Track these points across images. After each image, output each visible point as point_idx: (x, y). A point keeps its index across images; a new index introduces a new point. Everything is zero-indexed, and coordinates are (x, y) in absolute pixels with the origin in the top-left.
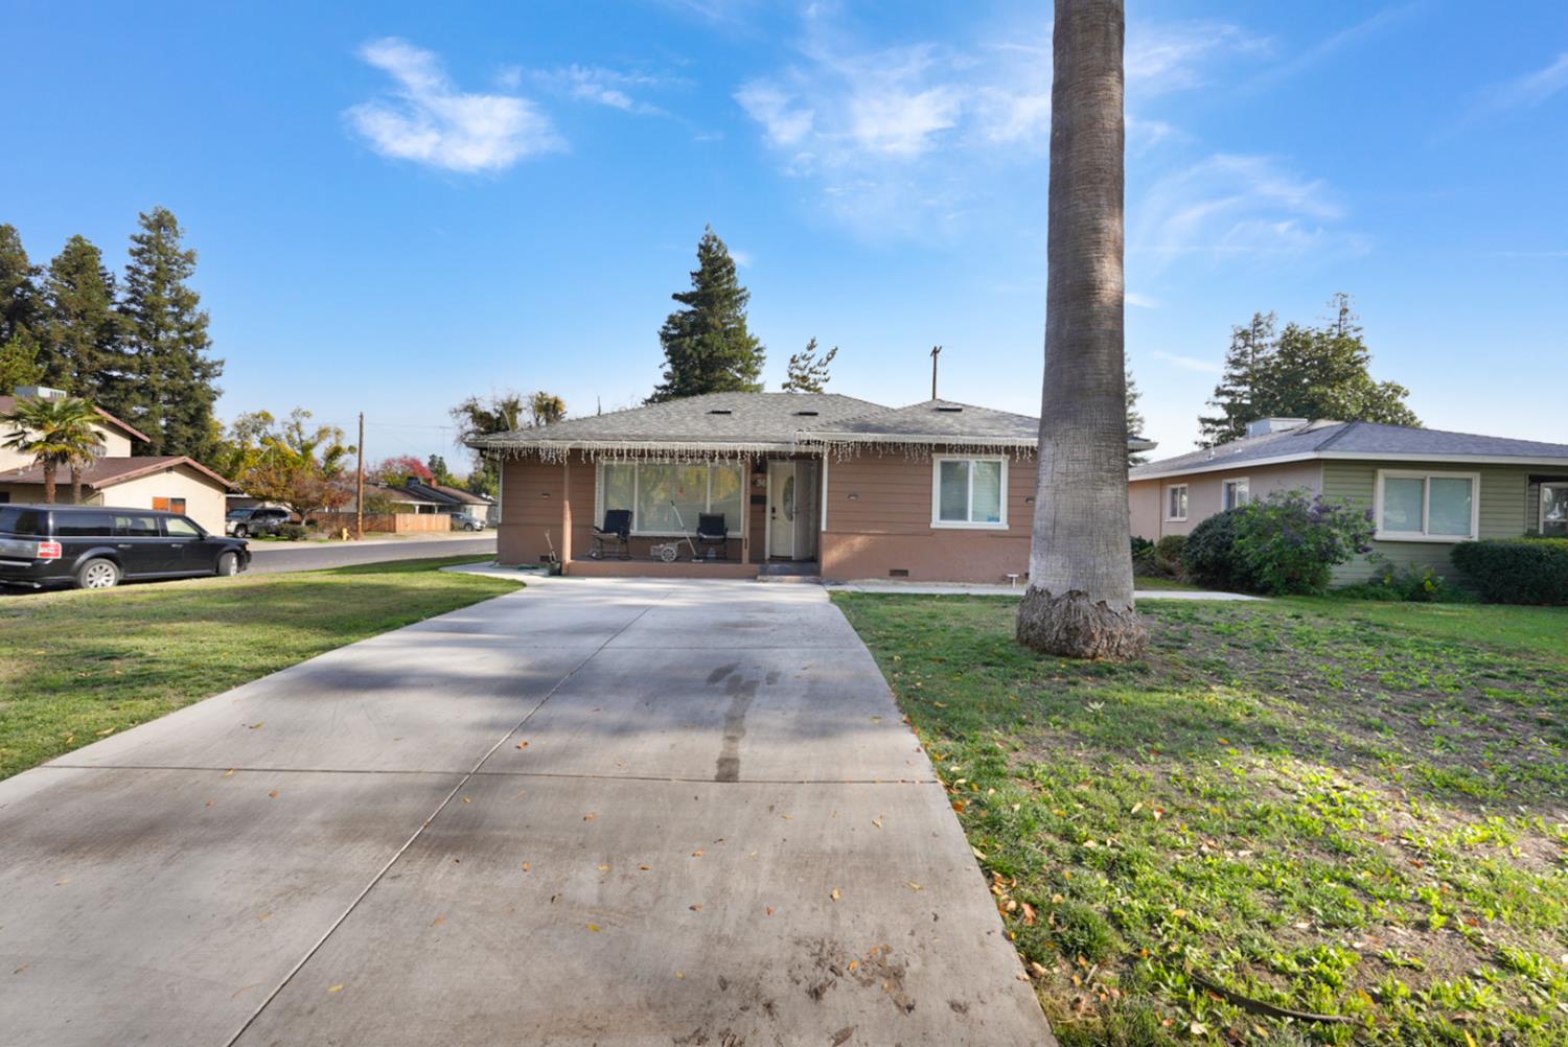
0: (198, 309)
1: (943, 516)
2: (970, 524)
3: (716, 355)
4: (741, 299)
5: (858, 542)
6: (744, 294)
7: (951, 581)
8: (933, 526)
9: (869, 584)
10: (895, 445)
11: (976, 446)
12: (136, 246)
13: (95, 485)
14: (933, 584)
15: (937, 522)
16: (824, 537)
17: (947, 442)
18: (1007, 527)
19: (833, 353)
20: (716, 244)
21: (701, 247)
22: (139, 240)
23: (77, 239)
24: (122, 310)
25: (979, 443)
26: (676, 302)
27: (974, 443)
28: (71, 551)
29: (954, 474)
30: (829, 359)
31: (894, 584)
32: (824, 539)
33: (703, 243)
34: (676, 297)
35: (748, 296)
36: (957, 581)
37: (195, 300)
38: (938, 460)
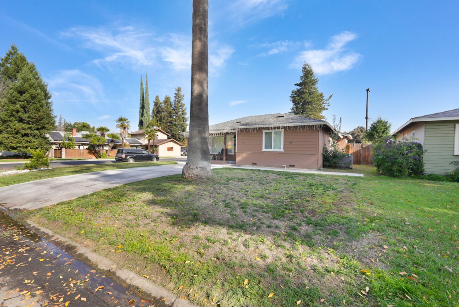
0: (185, 107)
1: (266, 148)
2: (272, 150)
3: (306, 101)
4: (316, 82)
5: (244, 155)
6: (317, 80)
7: (268, 166)
8: (263, 151)
9: (247, 167)
10: (248, 129)
11: (269, 127)
12: (175, 95)
13: (157, 145)
14: (263, 167)
15: (264, 150)
16: (236, 154)
17: (261, 127)
18: (283, 151)
19: (331, 96)
20: (308, 66)
21: (303, 68)
22: (175, 94)
23: (166, 96)
24: (173, 109)
25: (269, 126)
26: (296, 86)
27: (268, 127)
28: (126, 156)
29: (269, 135)
30: (329, 98)
31: (253, 167)
32: (237, 154)
33: (303, 67)
34: (295, 85)
35: (318, 80)
36: (269, 167)
37: (184, 105)
38: (264, 132)
